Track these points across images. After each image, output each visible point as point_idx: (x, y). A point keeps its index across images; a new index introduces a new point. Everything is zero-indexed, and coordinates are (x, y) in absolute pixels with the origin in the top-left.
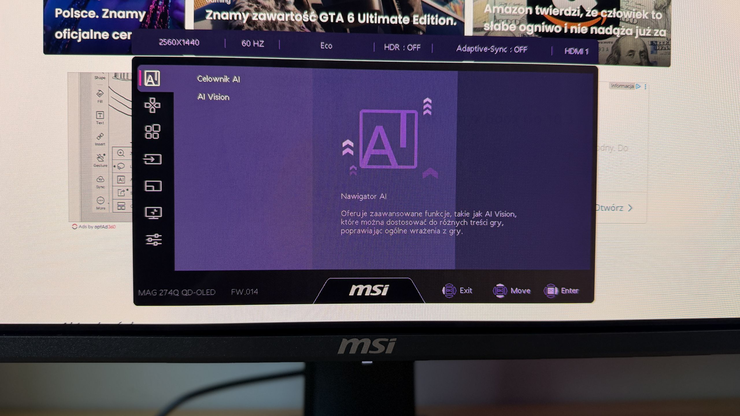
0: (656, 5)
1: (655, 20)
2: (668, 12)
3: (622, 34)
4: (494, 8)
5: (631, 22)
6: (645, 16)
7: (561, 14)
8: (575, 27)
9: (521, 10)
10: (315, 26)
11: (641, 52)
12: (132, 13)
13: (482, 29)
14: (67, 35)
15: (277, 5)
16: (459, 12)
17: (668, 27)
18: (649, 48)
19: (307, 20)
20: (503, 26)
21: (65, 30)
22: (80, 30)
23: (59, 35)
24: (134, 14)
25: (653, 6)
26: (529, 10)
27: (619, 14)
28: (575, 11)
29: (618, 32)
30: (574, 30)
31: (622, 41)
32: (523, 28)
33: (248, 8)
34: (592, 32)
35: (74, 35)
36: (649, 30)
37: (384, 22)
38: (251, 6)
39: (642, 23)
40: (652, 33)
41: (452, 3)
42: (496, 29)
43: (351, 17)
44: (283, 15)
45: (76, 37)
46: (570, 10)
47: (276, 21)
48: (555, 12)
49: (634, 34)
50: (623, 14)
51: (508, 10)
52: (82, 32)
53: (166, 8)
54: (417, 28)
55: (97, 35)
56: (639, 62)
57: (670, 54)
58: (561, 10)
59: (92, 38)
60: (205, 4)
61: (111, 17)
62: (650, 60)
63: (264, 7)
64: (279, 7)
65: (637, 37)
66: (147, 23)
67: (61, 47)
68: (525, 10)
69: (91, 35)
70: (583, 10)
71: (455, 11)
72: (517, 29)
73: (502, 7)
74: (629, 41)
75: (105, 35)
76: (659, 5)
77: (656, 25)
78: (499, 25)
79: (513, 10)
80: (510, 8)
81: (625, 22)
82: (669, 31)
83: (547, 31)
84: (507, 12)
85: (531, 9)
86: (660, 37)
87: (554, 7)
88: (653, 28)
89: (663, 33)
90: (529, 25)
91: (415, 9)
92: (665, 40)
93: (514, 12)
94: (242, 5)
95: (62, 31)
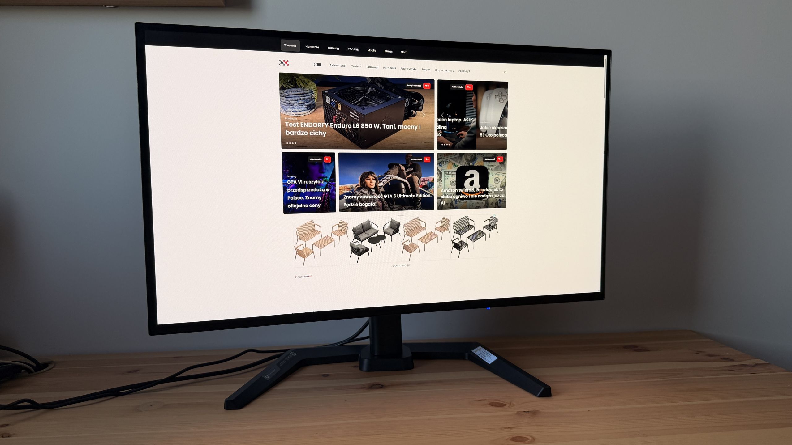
0: (501, 186)
1: (501, 191)
2: (505, 188)
3: (489, 197)
4: (444, 190)
5: (492, 193)
6: (497, 190)
7: (468, 191)
8: (473, 196)
9: (454, 191)
10: (382, 199)
11: (495, 203)
12: (316, 197)
13: (440, 198)
14: (292, 206)
15: (369, 192)
16: (432, 192)
17: (505, 194)
18: (499, 202)
19: (379, 198)
20: (448, 196)
21: (292, 204)
22: (297, 204)
23: (289, 206)
24: (317, 198)
25: (500, 186)
26: (456, 191)
27: (488, 190)
28: (473, 190)
29: (487, 196)
30: (472, 197)
31: (489, 200)
32: (454, 197)
33: (359, 194)
34: (478, 197)
35: (295, 206)
36: (499, 195)
37: (406, 197)
38: (359, 193)
39: (496, 193)
40: (499, 196)
41: (430, 189)
42: (445, 198)
43: (395, 196)
44: (371, 196)
45: (296, 207)
46: (471, 190)
47: (369, 198)
48: (466, 190)
49: (493, 197)
50: (489, 190)
51: (449, 191)
52: (298, 205)
53: (329, 195)
54: (418, 199)
55: (304, 206)
56: (495, 206)
57: (506, 203)
58: (468, 190)
59: (302, 207)
60: (343, 193)
61: (309, 199)
62: (499, 206)
63: (364, 194)
64: (370, 193)
65: (494, 198)
66: (322, 201)
67: (290, 211)
68: (455, 190)
69: (301, 206)
70: (475, 189)
71: (431, 192)
72: (453, 197)
73: (447, 190)
74: (491, 199)
75: (307, 206)
76: (502, 186)
77: (500, 193)
78: (446, 196)
79: (451, 190)
80: (450, 190)
81: (490, 193)
82: (505, 195)
83: (463, 197)
84: (449, 192)
85: (457, 190)
86: (502, 197)
87: (465, 189)
88: (500, 194)
89: (503, 196)
90: (457, 196)
91: (417, 192)
92: (504, 198)
93: (451, 191)
94: (357, 193)
95: (290, 205)
